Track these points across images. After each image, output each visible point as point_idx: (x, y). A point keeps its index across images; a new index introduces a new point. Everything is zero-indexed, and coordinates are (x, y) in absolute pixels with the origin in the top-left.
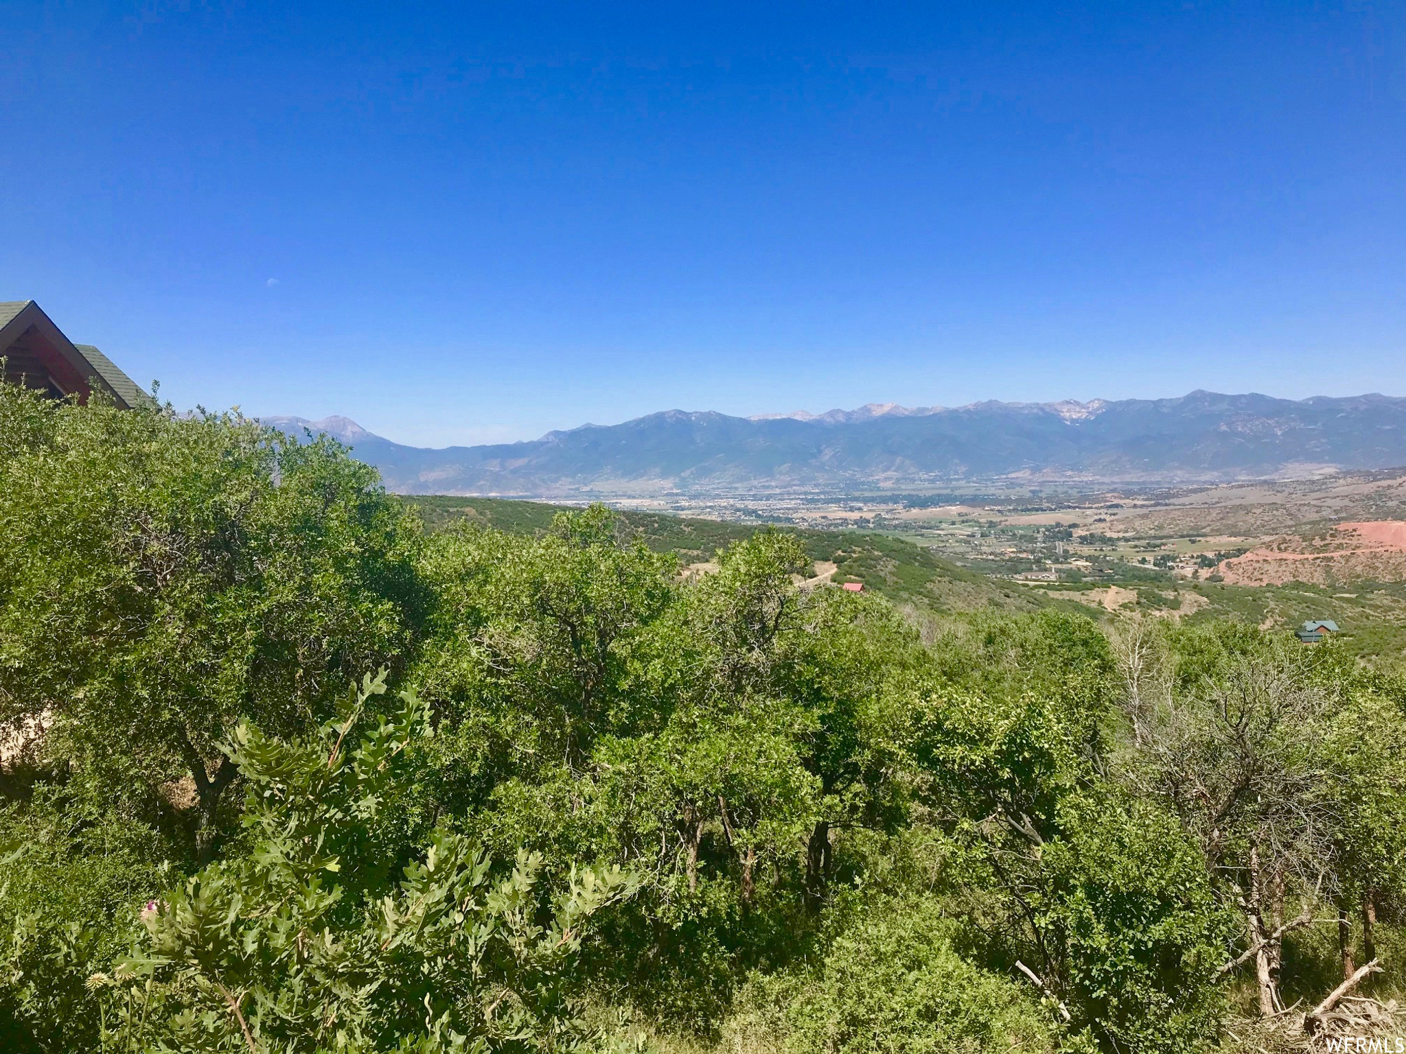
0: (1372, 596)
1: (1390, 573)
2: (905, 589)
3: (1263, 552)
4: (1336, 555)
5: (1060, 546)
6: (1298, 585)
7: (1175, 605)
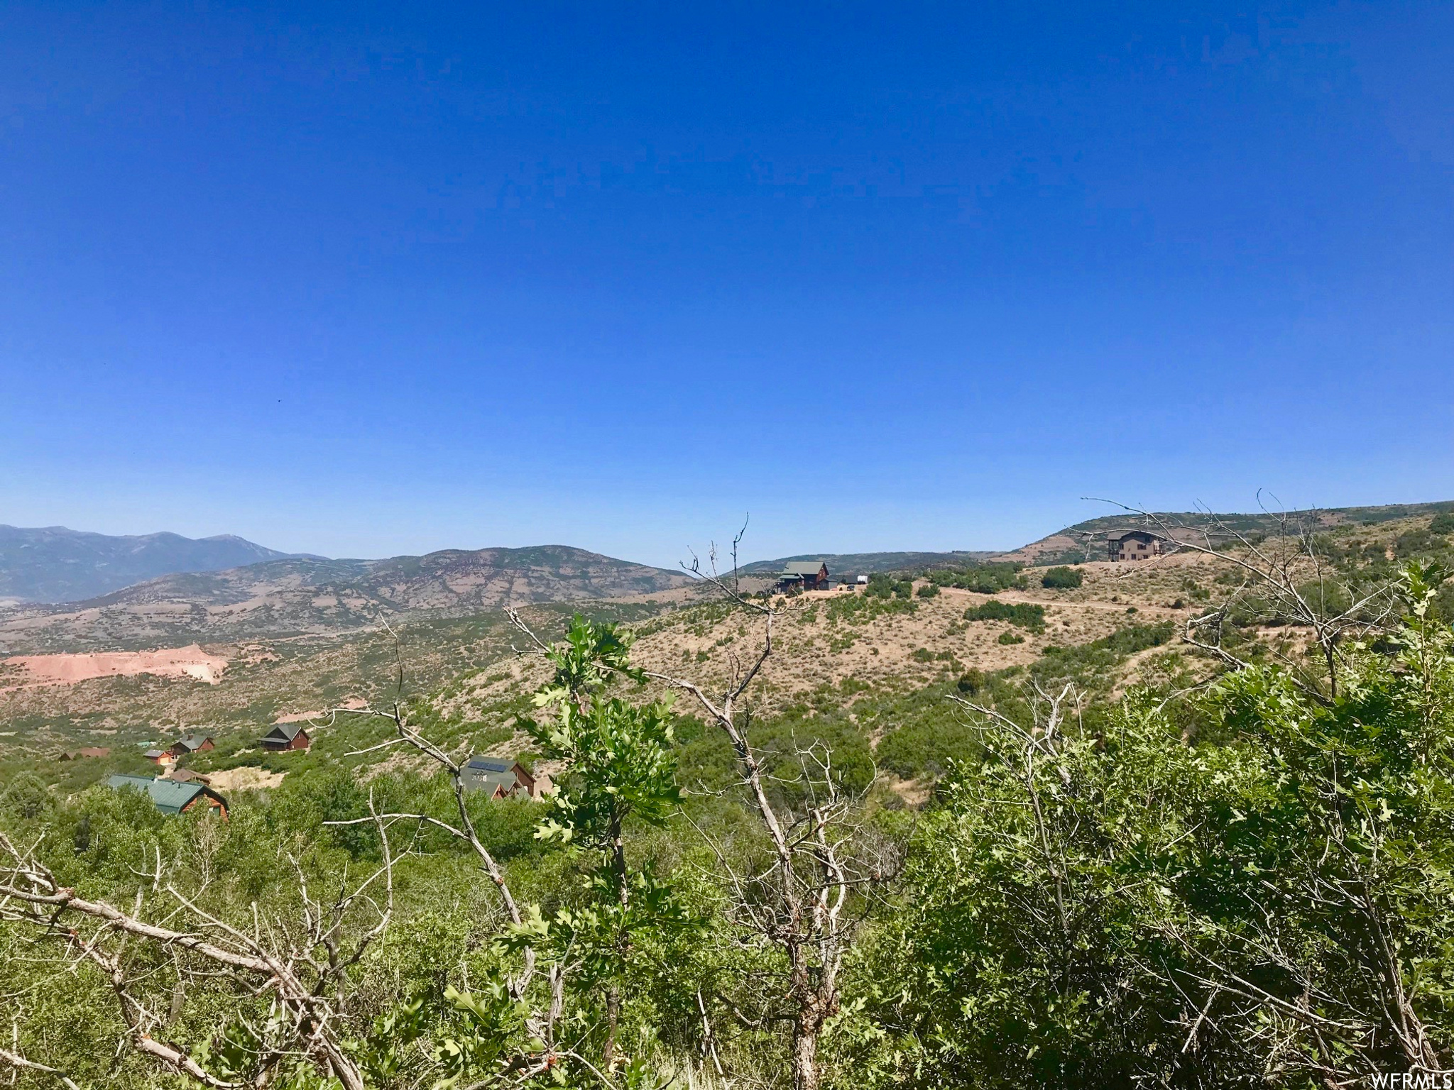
0: (33, 732)
1: (57, 708)
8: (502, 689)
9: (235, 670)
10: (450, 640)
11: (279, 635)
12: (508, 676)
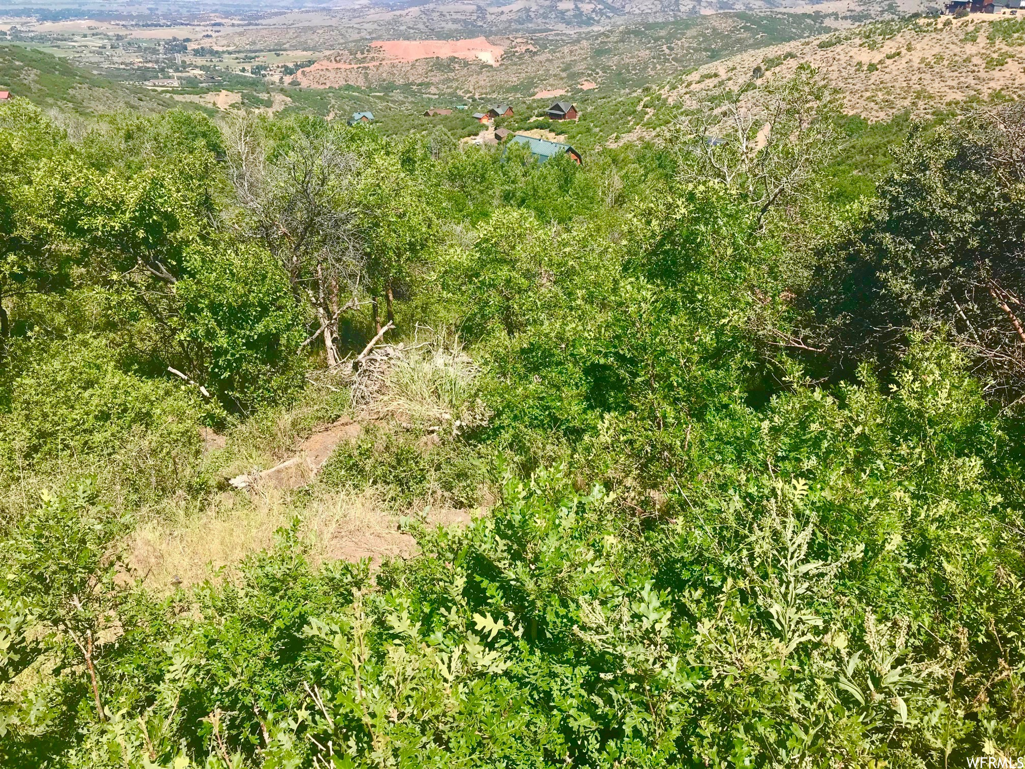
0: (392, 94)
1: (402, 78)
2: (51, 96)
3: (326, 63)
4: (371, 65)
5: (179, 58)
6: (348, 87)
7: (269, 104)
8: (712, 85)
9: (508, 55)
10: (656, 40)
11: (535, 31)
12: (716, 75)
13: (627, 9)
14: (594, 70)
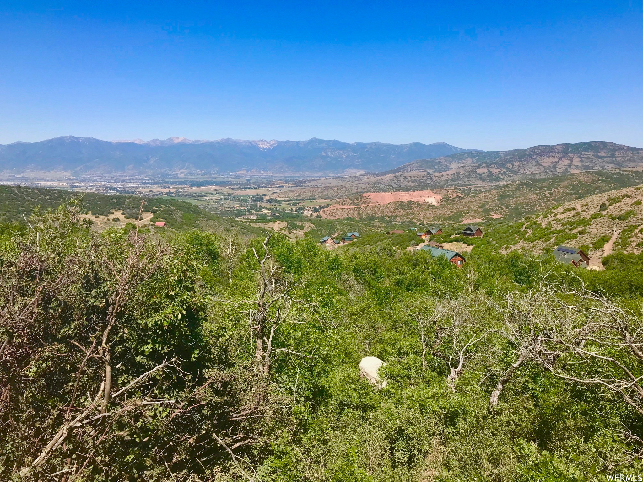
0: (373, 222)
1: (380, 213)
2: (186, 224)
3: (336, 205)
4: (362, 206)
5: (258, 204)
6: (348, 219)
7: (302, 228)
8: (571, 215)
9: (445, 200)
10: (541, 189)
11: (462, 186)
12: (574, 209)
13: (522, 171)
14: (500, 207)
